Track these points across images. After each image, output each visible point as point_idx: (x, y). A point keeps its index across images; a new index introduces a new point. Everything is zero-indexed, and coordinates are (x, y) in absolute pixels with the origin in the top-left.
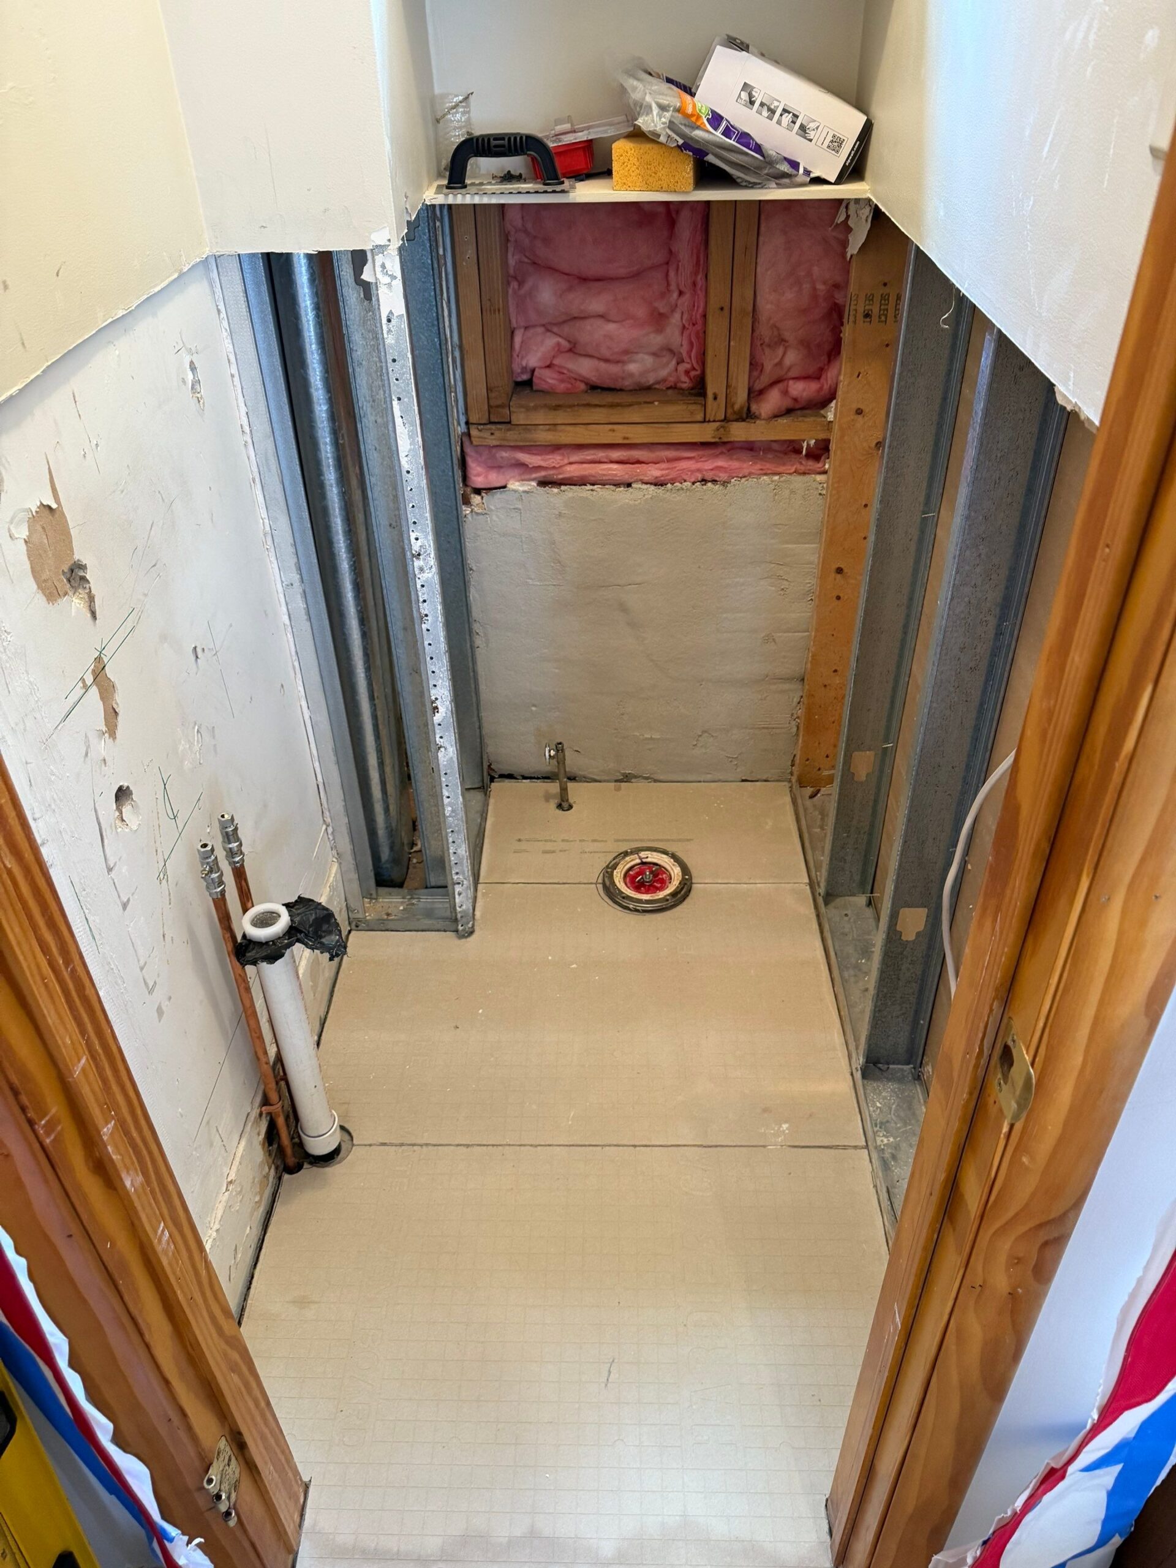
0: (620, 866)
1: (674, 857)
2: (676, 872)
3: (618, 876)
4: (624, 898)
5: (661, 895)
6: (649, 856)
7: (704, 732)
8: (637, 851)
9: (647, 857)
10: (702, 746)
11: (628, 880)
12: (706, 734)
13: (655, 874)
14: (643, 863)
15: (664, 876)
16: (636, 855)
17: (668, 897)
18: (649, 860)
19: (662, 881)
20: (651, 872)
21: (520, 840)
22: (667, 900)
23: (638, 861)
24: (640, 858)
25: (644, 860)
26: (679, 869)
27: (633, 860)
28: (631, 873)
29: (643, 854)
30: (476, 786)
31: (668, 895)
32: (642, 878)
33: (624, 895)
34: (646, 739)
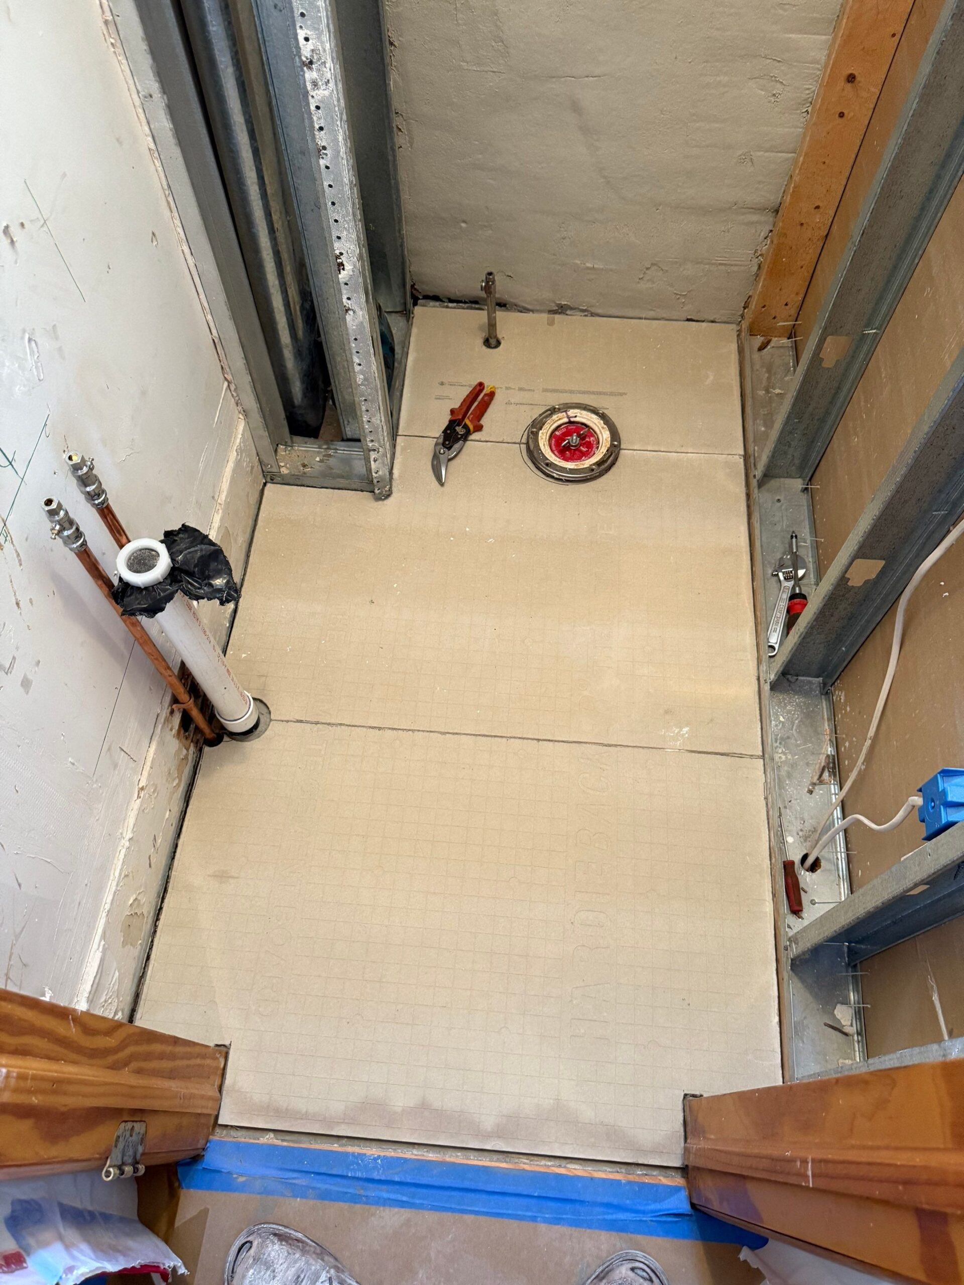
0: (546, 426)
1: (603, 417)
2: (605, 436)
3: (543, 437)
4: (547, 465)
5: (588, 463)
6: (578, 415)
7: (653, 264)
8: (566, 407)
9: (576, 417)
10: (648, 280)
11: (553, 442)
12: (656, 267)
13: (582, 437)
14: (570, 422)
15: (592, 439)
16: (564, 413)
17: (594, 467)
18: (577, 419)
19: (589, 446)
20: (579, 435)
21: (442, 384)
22: (593, 470)
23: (566, 420)
24: (568, 417)
25: (572, 419)
26: (608, 433)
27: (560, 419)
28: (557, 433)
29: (572, 412)
30: (398, 309)
31: (594, 464)
32: (569, 442)
33: (548, 461)
34: (588, 268)
